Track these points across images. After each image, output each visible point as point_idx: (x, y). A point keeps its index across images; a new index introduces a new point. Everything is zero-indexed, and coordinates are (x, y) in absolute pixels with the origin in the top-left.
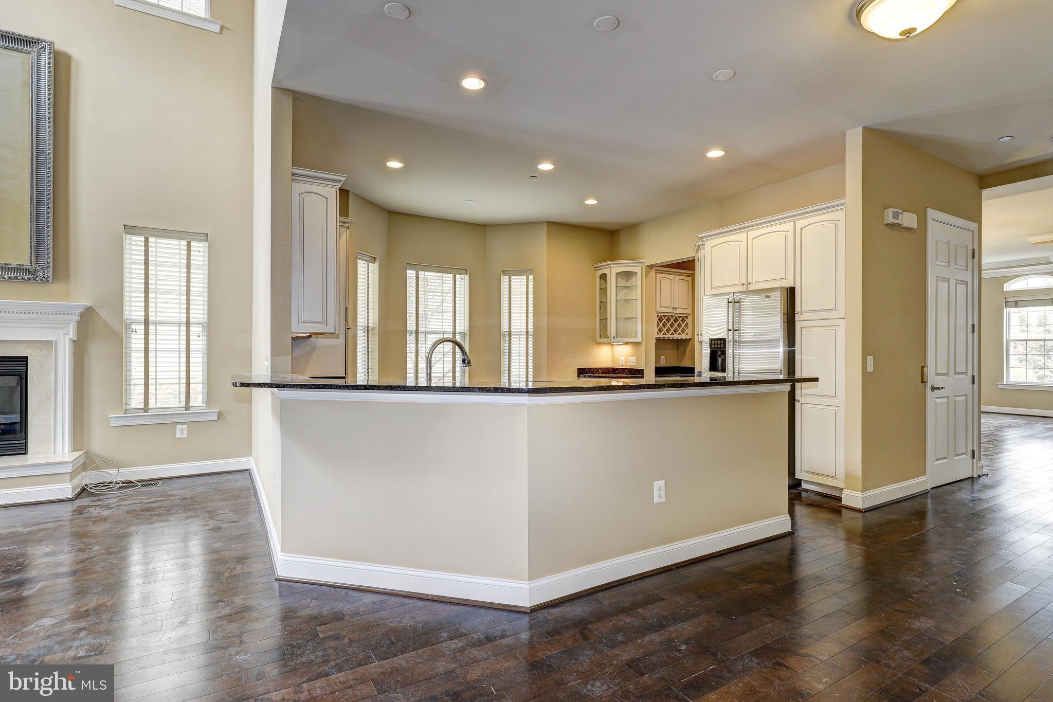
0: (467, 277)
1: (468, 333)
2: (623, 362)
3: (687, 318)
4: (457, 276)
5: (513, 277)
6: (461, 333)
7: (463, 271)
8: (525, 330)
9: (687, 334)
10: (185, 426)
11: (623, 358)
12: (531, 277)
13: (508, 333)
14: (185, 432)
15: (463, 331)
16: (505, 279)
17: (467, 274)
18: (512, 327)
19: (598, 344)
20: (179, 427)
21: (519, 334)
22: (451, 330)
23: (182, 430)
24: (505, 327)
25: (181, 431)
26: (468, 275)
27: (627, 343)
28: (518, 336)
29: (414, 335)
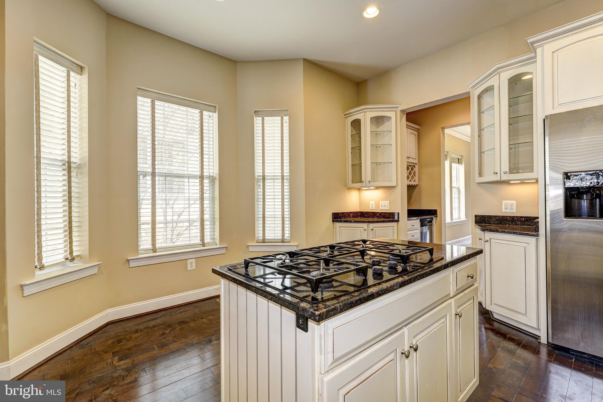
0: (216, 115)
1: (218, 177)
2: (374, 206)
3: (414, 166)
4: (205, 113)
5: (266, 118)
6: (209, 177)
7: (212, 108)
8: (280, 175)
9: (415, 181)
11: (373, 202)
12: (286, 119)
13: (261, 178)
15: (212, 174)
16: (258, 121)
17: (215, 112)
18: (266, 171)
19: (350, 189)
21: (274, 178)
22: (198, 173)
24: (258, 171)
26: (217, 113)
27: (377, 188)
28: (273, 181)
29: (149, 178)
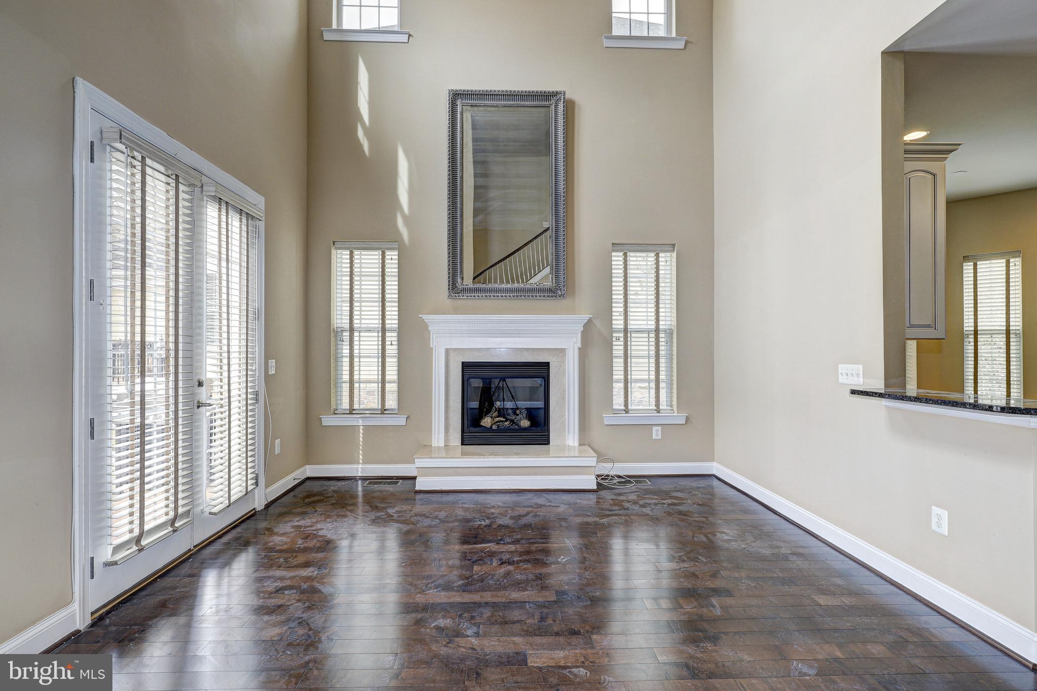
10: (659, 428)
14: (660, 433)
20: (655, 428)
23: (657, 431)
25: (657, 433)
